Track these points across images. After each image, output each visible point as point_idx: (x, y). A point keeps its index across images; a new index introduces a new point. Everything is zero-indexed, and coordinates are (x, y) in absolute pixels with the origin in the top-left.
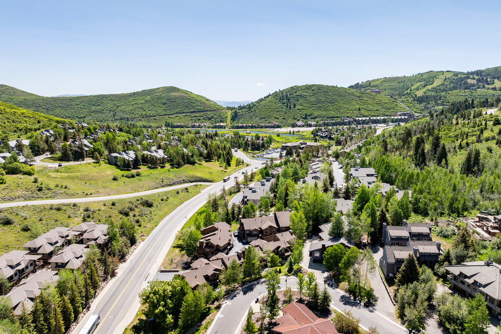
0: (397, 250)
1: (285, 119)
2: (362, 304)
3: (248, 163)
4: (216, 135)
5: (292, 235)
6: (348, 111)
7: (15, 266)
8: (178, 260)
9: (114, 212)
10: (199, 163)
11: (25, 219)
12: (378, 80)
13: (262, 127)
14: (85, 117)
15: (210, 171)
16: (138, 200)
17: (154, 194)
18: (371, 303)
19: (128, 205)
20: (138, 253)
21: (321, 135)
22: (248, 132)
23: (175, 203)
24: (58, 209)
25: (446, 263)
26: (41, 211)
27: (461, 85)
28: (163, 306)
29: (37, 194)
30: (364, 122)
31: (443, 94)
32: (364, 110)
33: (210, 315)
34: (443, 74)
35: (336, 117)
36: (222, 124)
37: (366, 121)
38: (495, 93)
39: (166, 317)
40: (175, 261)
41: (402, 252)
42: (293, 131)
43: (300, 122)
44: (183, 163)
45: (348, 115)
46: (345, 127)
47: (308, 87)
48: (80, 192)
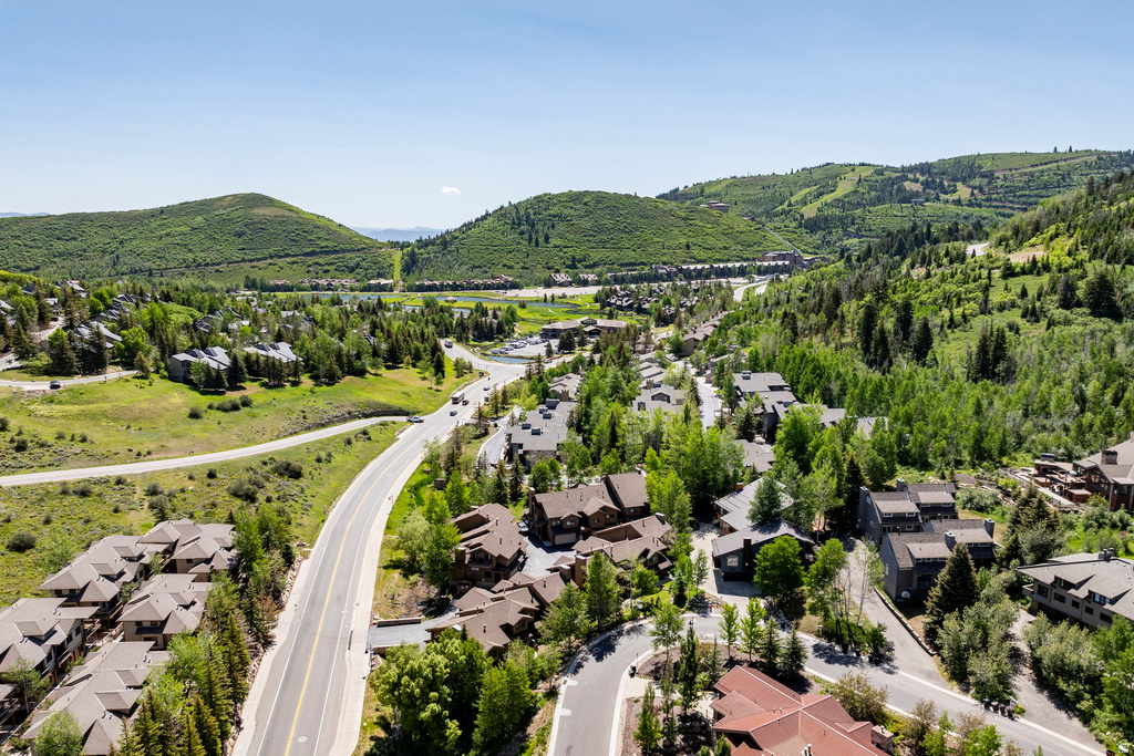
0: (912, 541)
1: (527, 268)
2: (865, 658)
3: (483, 369)
4: (380, 305)
5: (663, 523)
6: (664, 251)
7: (44, 638)
8: (406, 596)
9: (218, 492)
10: (373, 371)
11: (8, 521)
12: (719, 182)
13: (477, 287)
14: (37, 268)
15: (405, 389)
16: (265, 463)
17: (297, 448)
18: (882, 656)
19: (245, 476)
20: (306, 587)
21: (619, 303)
22: (450, 298)
23: (349, 466)
24: (84, 494)
25: (1014, 562)
26: (42, 500)
27: (891, 195)
28: (438, 702)
29: (15, 458)
30: (699, 274)
31: (859, 212)
32: (697, 247)
33: (540, 712)
34: (853, 170)
35: (640, 264)
36: (383, 282)
37: (705, 272)
38: (959, 212)
39: (445, 727)
40: (401, 600)
41: (923, 545)
42: (553, 296)
43: (563, 275)
44: (339, 373)
45: (665, 259)
46: (665, 284)
47: (575, 198)
48: (122, 449)
